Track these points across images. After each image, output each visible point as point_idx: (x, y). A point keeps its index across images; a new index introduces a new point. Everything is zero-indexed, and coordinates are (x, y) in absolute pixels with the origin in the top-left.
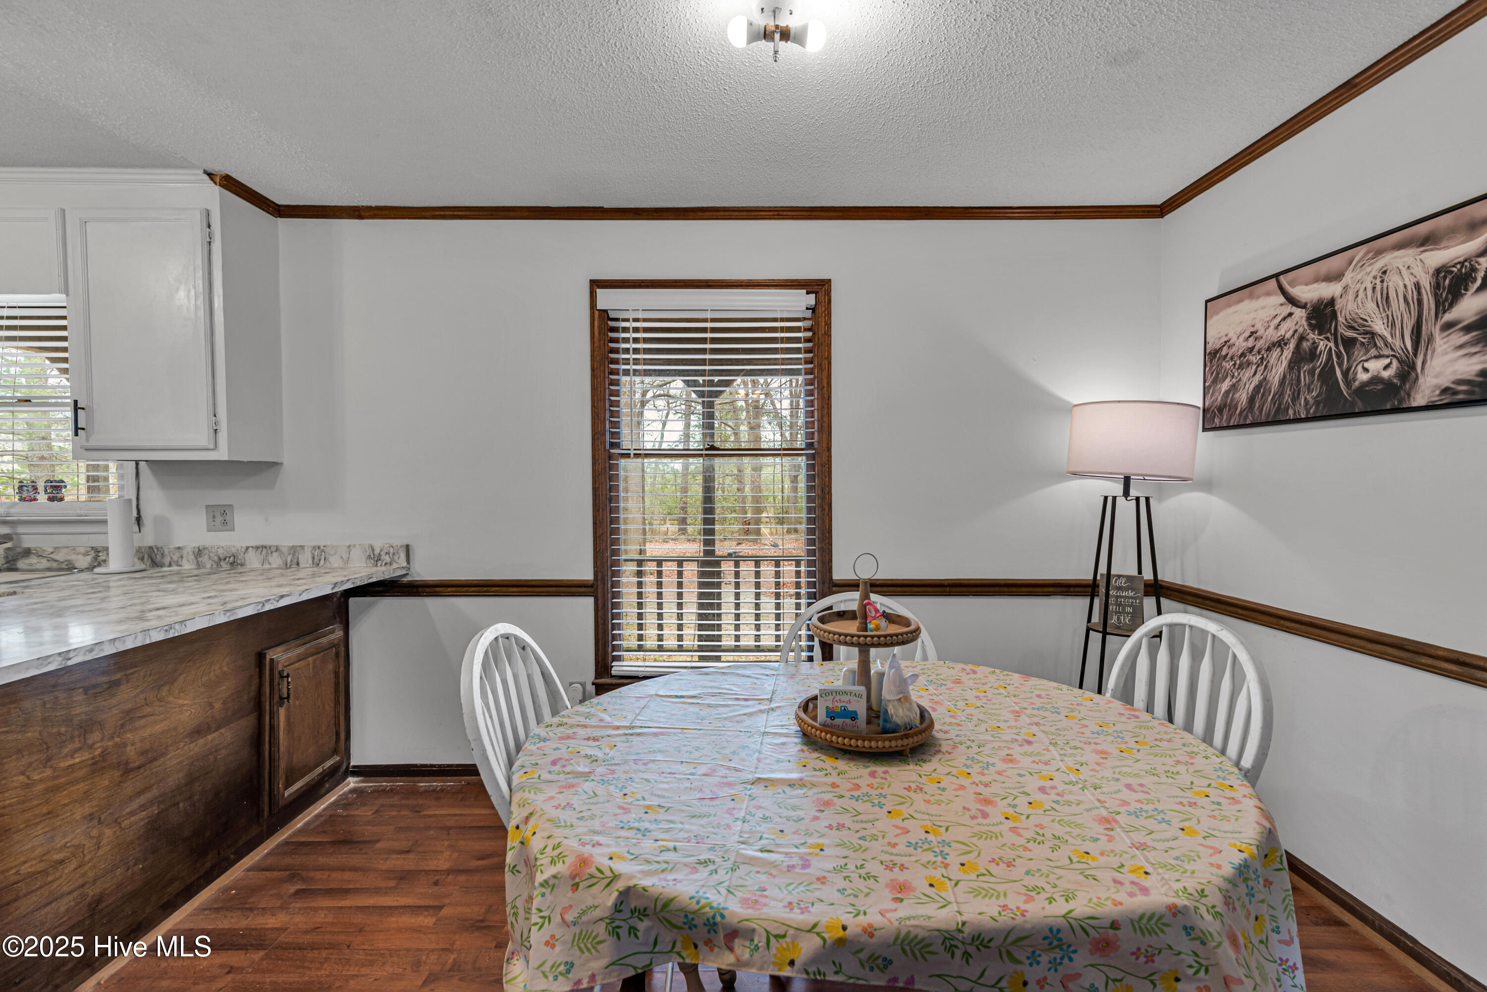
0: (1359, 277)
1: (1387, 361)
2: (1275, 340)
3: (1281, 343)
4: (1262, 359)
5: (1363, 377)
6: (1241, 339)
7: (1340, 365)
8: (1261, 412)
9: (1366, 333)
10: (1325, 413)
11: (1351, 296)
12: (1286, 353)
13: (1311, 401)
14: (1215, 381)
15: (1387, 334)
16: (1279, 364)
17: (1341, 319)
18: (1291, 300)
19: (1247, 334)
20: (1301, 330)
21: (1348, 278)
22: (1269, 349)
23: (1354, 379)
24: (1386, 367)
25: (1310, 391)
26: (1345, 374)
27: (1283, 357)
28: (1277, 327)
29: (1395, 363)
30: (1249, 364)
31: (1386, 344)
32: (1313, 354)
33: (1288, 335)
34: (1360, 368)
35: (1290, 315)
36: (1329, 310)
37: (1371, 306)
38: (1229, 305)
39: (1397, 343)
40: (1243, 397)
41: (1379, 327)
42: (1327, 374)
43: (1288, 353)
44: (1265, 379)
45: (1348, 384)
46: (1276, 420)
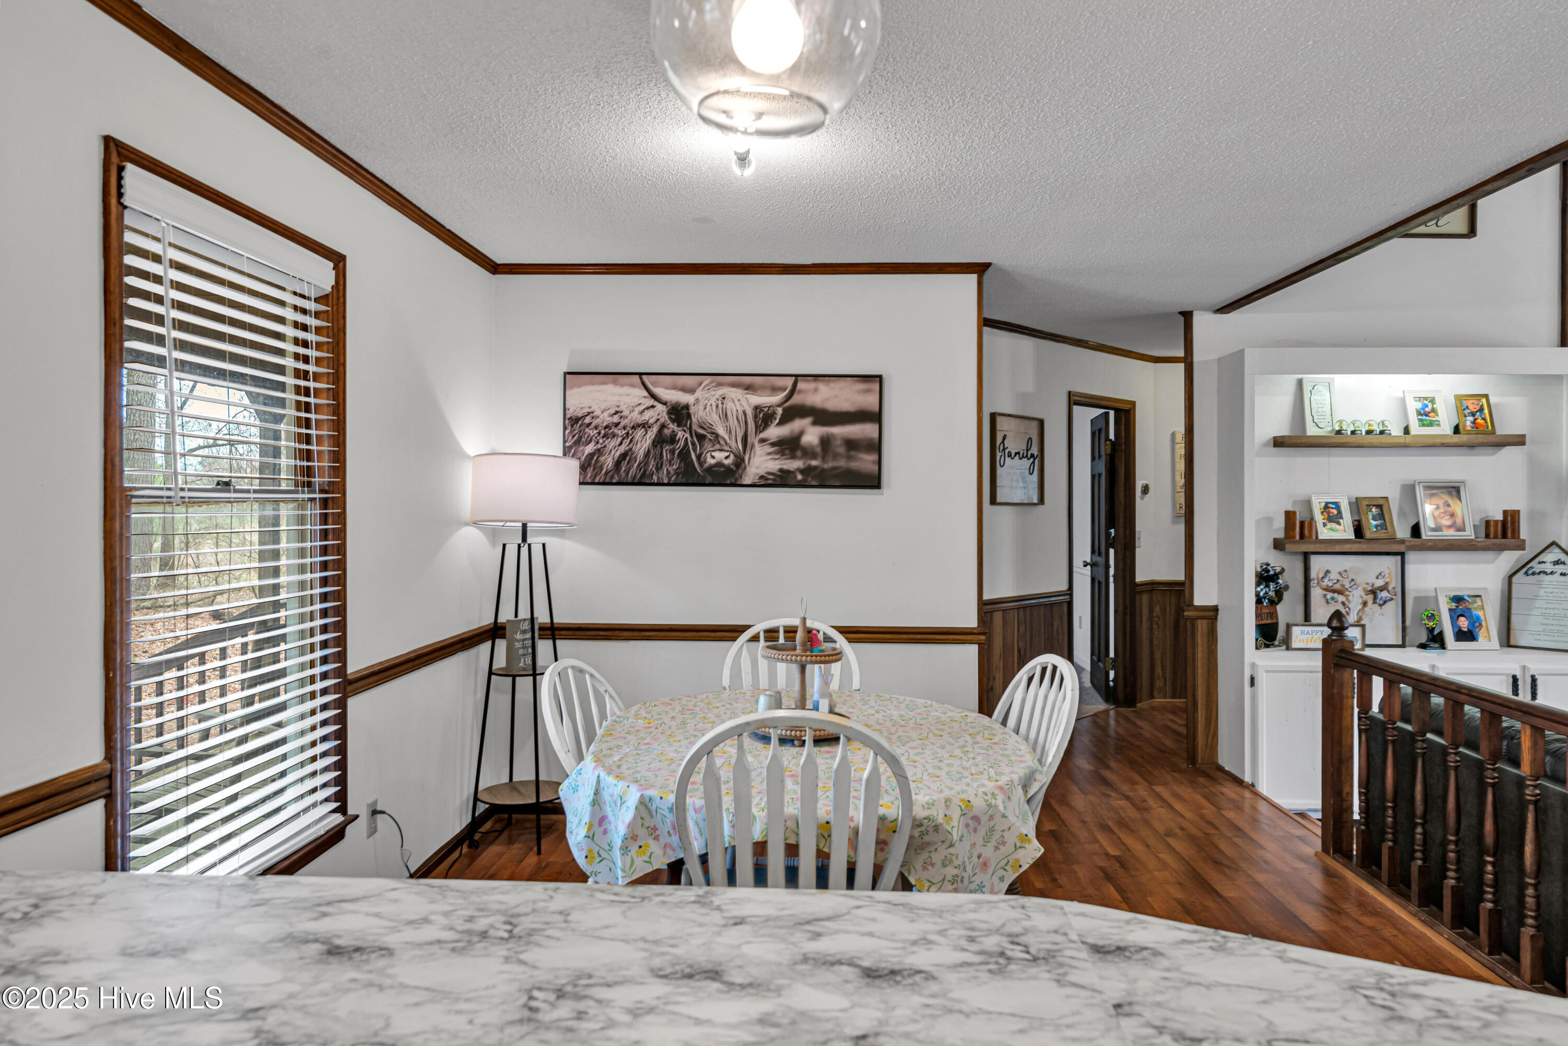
0: (707, 396)
1: (727, 454)
2: (640, 422)
3: (645, 426)
4: (628, 434)
5: (711, 461)
6: (606, 414)
7: (695, 450)
8: (627, 474)
9: (713, 433)
10: (683, 481)
11: (701, 407)
12: (649, 434)
13: (672, 472)
14: (577, 443)
15: (726, 437)
16: (643, 443)
17: (694, 420)
18: (653, 396)
19: (613, 411)
20: (662, 420)
21: (699, 393)
22: (633, 428)
23: (705, 462)
24: (727, 458)
25: (671, 464)
26: (699, 457)
27: (648, 436)
28: (642, 412)
29: (732, 457)
30: (614, 435)
31: (726, 443)
32: (673, 439)
33: (651, 421)
34: (708, 455)
35: (653, 407)
36: (685, 412)
37: (715, 417)
38: (593, 384)
39: (733, 444)
40: (608, 462)
41: (721, 431)
42: (684, 455)
43: (652, 433)
44: (631, 449)
45: (701, 464)
46: (642, 481)
